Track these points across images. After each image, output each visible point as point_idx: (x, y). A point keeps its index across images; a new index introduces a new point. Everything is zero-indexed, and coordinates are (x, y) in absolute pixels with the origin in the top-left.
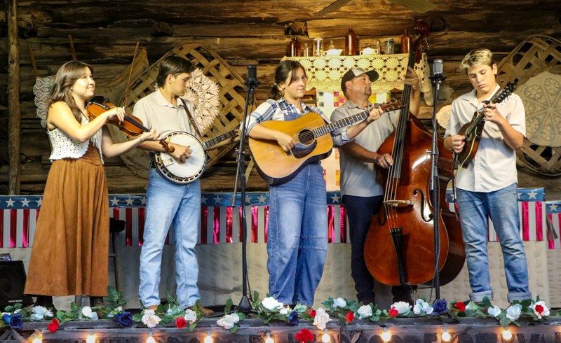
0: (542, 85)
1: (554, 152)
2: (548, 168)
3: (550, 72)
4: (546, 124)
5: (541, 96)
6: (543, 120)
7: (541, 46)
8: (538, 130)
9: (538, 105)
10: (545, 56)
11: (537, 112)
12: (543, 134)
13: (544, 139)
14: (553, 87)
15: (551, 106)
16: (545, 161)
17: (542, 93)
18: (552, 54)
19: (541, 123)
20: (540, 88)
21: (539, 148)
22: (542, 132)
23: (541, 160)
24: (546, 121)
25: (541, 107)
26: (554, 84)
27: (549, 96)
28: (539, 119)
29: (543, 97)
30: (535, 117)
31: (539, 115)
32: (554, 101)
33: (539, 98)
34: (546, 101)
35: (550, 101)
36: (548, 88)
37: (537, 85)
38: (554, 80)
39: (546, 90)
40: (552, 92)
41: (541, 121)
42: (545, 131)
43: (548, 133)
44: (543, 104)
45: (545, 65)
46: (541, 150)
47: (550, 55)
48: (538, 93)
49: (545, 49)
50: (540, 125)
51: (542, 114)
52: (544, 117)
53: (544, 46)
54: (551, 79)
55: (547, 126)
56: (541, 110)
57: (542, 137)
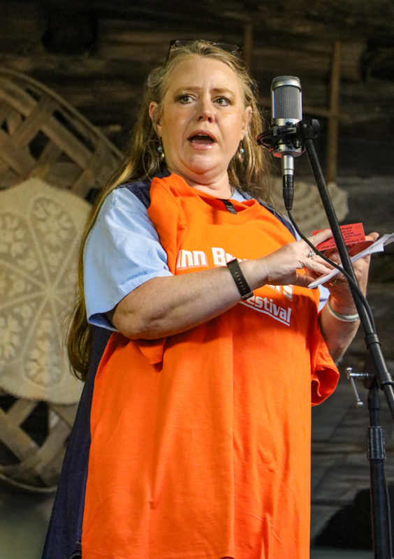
0: (27, 217)
1: (54, 420)
2: (39, 469)
3: (48, 180)
4: (40, 333)
5: (26, 251)
6: (31, 319)
7: (16, 104)
8: (18, 350)
9: (19, 277)
10: (28, 135)
11: (17, 296)
12: (31, 365)
13: (32, 378)
14: (54, 226)
15: (52, 280)
16: (33, 444)
17: (28, 239)
18: (48, 131)
19: (26, 330)
20: (22, 224)
21: (16, 406)
22: (28, 359)
23: (23, 442)
24: (38, 326)
25: (27, 281)
26: (58, 217)
27: (47, 250)
28: (20, 319)
29: (31, 253)
30: (10, 310)
31: (20, 305)
32: (58, 268)
33: (20, 256)
34: (39, 267)
35: (48, 265)
36: (42, 226)
37: (13, 217)
38: (57, 205)
39: (38, 231)
40: (53, 239)
41: (26, 323)
42: (35, 354)
43: (45, 360)
44: (31, 273)
45: (30, 159)
46: (22, 412)
47: (41, 133)
48: (16, 240)
49: (27, 112)
50: (22, 335)
51: (27, 302)
52: (34, 312)
53: (25, 104)
54: (49, 201)
55: (42, 339)
56: (25, 292)
57: (27, 370)
